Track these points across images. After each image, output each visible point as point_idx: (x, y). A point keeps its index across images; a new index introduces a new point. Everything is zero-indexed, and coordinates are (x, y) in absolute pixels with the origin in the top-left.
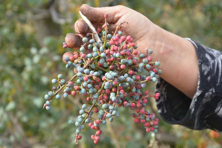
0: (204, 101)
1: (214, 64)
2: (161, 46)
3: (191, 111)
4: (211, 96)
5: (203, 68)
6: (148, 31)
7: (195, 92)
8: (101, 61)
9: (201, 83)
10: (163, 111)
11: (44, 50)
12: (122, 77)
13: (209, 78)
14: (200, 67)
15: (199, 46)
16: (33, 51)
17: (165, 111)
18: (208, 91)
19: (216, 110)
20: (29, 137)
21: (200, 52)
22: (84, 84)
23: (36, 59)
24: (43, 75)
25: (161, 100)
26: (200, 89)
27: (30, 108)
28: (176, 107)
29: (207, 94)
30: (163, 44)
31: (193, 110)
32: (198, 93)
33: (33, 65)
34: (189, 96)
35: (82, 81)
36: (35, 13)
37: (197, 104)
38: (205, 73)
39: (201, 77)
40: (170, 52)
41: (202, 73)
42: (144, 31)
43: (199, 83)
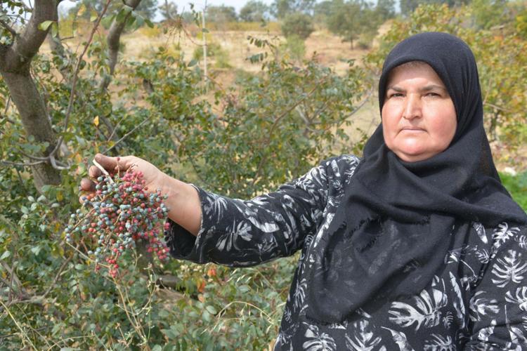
0: (207, 237)
1: (214, 205)
2: (168, 190)
3: (196, 246)
4: (212, 233)
5: (205, 209)
6: (157, 177)
7: (200, 229)
8: (116, 196)
9: (204, 221)
10: (172, 249)
11: (42, 198)
12: (135, 209)
13: (210, 217)
14: (203, 208)
15: (201, 190)
16: (30, 198)
17: (174, 249)
18: (210, 228)
19: (217, 245)
20: (26, 287)
21: (202, 195)
22: (101, 216)
23: (34, 207)
24: (41, 223)
25: (170, 239)
26: (203, 227)
27: (27, 257)
28: (183, 245)
29: (209, 231)
30: (170, 188)
31: (198, 245)
32: (202, 231)
33: (30, 212)
34: (194, 234)
35: (99, 213)
36: (31, 160)
37: (201, 240)
38: (207, 213)
39: (204, 217)
40: (176, 195)
41: (204, 213)
42: (154, 177)
43: (202, 222)
